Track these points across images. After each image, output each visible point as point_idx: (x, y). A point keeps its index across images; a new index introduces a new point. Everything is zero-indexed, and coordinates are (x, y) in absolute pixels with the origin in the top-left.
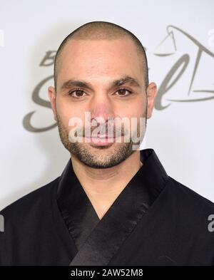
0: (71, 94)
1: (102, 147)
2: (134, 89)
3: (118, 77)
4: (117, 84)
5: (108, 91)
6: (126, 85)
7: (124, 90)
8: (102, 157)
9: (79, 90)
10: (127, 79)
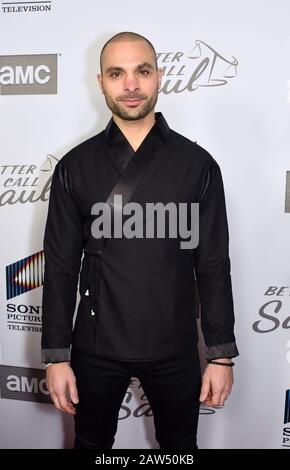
0: (112, 75)
1: (133, 107)
2: (150, 70)
3: (140, 63)
4: (140, 67)
5: (135, 72)
6: (145, 68)
7: (144, 71)
8: (133, 113)
9: (116, 72)
10: (145, 64)
